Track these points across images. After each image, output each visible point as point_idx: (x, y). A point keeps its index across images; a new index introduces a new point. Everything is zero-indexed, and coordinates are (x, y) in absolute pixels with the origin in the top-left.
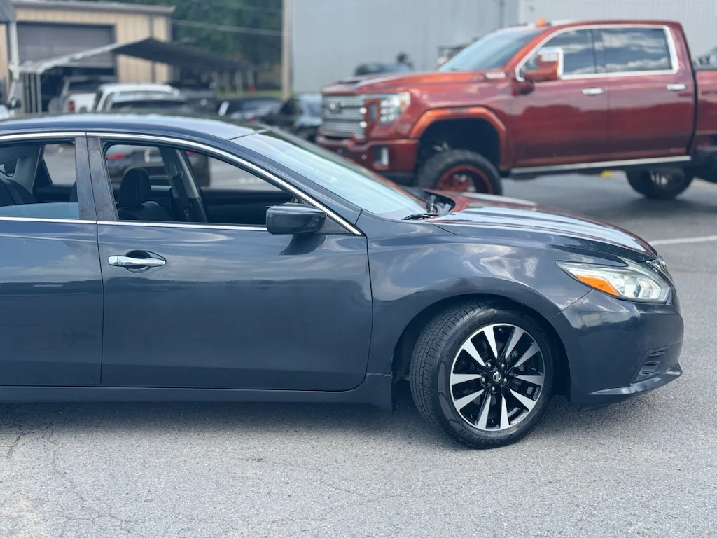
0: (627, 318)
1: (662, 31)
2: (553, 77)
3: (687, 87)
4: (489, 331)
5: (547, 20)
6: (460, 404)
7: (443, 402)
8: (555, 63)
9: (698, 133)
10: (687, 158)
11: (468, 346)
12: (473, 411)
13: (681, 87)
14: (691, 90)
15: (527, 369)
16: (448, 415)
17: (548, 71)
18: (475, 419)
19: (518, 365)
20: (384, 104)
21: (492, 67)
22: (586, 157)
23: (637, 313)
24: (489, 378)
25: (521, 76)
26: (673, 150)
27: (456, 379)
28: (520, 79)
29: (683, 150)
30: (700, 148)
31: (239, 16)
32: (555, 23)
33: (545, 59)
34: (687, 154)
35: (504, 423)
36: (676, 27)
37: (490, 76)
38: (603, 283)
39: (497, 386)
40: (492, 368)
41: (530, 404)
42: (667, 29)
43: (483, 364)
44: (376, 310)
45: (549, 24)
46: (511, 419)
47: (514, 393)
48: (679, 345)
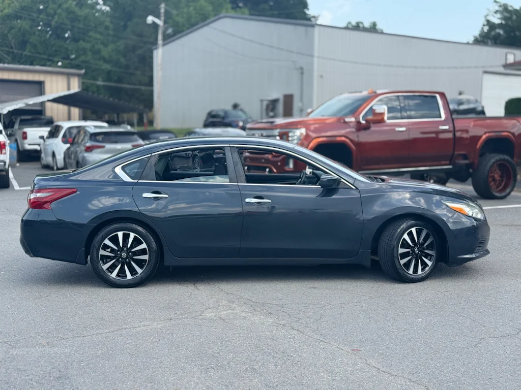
0: (470, 225)
1: (435, 97)
2: (382, 121)
3: (450, 128)
4: (414, 230)
5: (374, 90)
6: (403, 262)
7: (396, 261)
8: (382, 114)
9: (456, 153)
10: (450, 167)
11: (406, 236)
12: (407, 265)
13: (446, 127)
14: (452, 129)
15: (428, 248)
16: (398, 267)
17: (380, 118)
18: (408, 269)
19: (425, 246)
20: (290, 134)
21: (346, 115)
22: (396, 165)
23: (475, 223)
24: (413, 251)
25: (363, 120)
26: (443, 162)
27: (401, 251)
28: (364, 122)
29: (448, 162)
30: (457, 161)
31: (108, 76)
32: (379, 92)
33: (378, 111)
34: (450, 164)
35: (420, 272)
36: (443, 95)
37: (347, 120)
38: (461, 210)
39: (416, 254)
40: (414, 247)
41: (429, 263)
42: (438, 96)
43: (411, 244)
44: (364, 222)
45: (375, 92)
46: (423, 270)
47: (423, 258)
48: (489, 239)
